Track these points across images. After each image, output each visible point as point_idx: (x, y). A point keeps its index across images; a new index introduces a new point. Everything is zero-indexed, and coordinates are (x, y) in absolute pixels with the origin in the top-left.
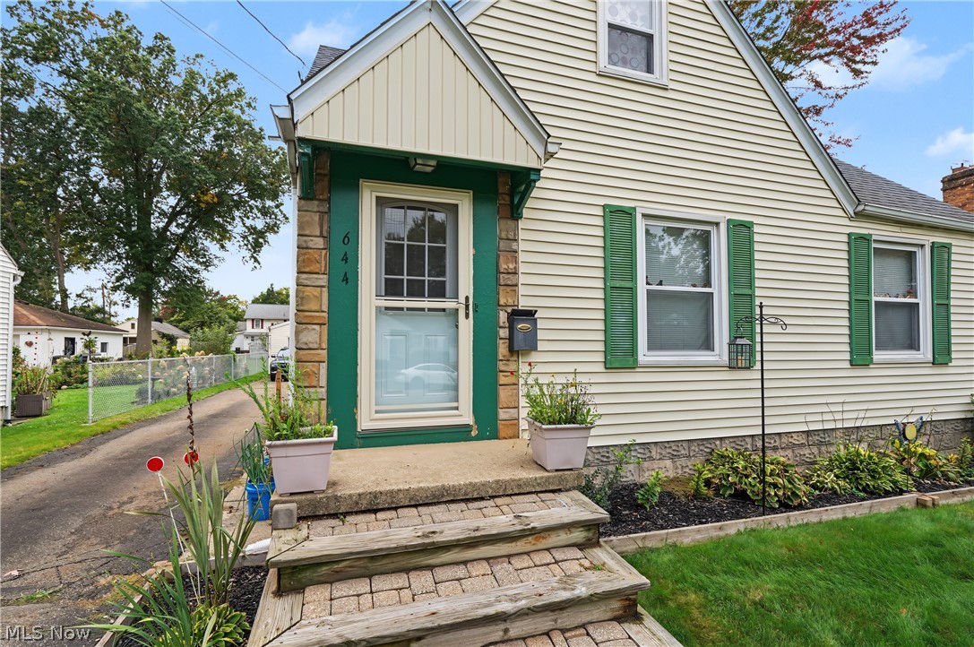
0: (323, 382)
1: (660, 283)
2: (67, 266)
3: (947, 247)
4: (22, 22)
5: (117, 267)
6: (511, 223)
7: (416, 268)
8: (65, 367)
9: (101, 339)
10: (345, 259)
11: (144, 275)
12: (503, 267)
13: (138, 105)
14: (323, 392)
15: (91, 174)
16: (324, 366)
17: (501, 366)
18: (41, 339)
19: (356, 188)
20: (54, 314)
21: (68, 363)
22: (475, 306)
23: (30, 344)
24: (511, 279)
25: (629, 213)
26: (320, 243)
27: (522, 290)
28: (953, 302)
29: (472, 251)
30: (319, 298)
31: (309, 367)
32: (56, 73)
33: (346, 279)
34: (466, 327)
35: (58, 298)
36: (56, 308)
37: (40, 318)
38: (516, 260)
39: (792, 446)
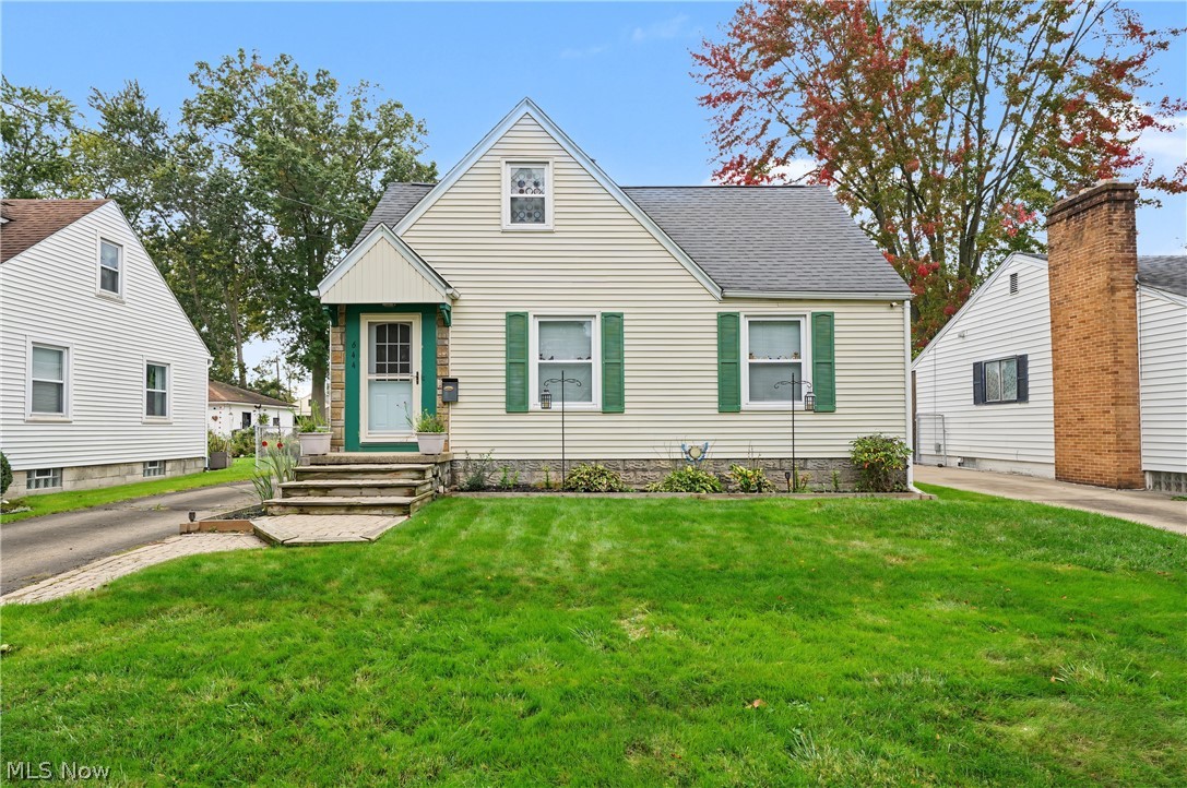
0: (343, 418)
1: (552, 358)
2: (246, 336)
3: (830, 316)
4: (202, 87)
5: (291, 335)
6: (444, 329)
7: (393, 357)
8: (242, 439)
9: (272, 414)
10: (353, 356)
11: (315, 344)
12: (439, 354)
13: (305, 161)
14: (342, 423)
15: (265, 235)
16: (343, 410)
17: (438, 410)
18: (224, 413)
19: (358, 321)
20: (234, 390)
21: (245, 435)
22: (422, 377)
23: (215, 418)
24: (446, 361)
25: (524, 316)
26: (341, 348)
27: (451, 367)
28: (837, 360)
29: (421, 347)
30: (341, 376)
31: (337, 410)
32: (231, 134)
33: (354, 366)
34: (417, 389)
35: (237, 373)
36: (236, 384)
37: (222, 394)
38: (447, 350)
39: (662, 470)
